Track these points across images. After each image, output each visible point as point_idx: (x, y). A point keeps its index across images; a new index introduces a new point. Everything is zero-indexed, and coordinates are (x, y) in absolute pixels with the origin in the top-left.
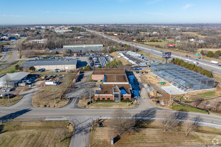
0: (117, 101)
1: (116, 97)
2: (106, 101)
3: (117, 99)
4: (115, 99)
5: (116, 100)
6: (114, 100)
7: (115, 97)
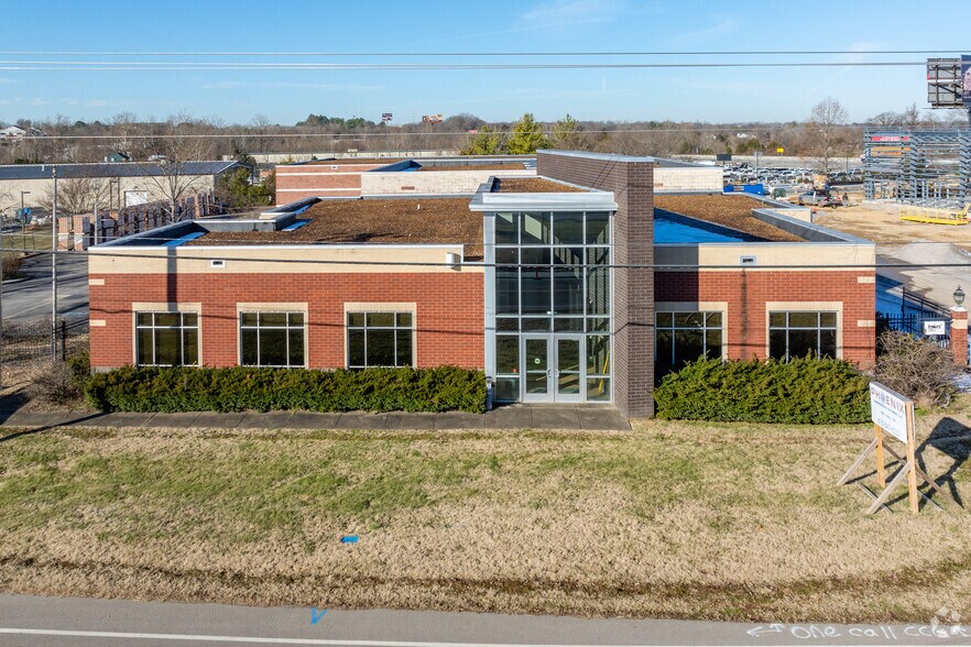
0: (552, 397)
1: (537, 301)
2: (324, 395)
3: (568, 353)
4: (506, 360)
5: (538, 384)
6: (489, 368)
7: (505, 301)
